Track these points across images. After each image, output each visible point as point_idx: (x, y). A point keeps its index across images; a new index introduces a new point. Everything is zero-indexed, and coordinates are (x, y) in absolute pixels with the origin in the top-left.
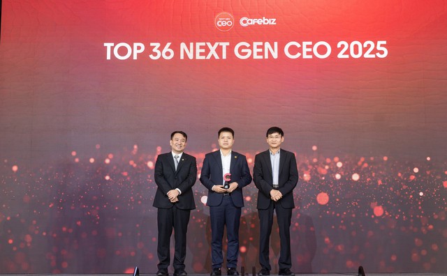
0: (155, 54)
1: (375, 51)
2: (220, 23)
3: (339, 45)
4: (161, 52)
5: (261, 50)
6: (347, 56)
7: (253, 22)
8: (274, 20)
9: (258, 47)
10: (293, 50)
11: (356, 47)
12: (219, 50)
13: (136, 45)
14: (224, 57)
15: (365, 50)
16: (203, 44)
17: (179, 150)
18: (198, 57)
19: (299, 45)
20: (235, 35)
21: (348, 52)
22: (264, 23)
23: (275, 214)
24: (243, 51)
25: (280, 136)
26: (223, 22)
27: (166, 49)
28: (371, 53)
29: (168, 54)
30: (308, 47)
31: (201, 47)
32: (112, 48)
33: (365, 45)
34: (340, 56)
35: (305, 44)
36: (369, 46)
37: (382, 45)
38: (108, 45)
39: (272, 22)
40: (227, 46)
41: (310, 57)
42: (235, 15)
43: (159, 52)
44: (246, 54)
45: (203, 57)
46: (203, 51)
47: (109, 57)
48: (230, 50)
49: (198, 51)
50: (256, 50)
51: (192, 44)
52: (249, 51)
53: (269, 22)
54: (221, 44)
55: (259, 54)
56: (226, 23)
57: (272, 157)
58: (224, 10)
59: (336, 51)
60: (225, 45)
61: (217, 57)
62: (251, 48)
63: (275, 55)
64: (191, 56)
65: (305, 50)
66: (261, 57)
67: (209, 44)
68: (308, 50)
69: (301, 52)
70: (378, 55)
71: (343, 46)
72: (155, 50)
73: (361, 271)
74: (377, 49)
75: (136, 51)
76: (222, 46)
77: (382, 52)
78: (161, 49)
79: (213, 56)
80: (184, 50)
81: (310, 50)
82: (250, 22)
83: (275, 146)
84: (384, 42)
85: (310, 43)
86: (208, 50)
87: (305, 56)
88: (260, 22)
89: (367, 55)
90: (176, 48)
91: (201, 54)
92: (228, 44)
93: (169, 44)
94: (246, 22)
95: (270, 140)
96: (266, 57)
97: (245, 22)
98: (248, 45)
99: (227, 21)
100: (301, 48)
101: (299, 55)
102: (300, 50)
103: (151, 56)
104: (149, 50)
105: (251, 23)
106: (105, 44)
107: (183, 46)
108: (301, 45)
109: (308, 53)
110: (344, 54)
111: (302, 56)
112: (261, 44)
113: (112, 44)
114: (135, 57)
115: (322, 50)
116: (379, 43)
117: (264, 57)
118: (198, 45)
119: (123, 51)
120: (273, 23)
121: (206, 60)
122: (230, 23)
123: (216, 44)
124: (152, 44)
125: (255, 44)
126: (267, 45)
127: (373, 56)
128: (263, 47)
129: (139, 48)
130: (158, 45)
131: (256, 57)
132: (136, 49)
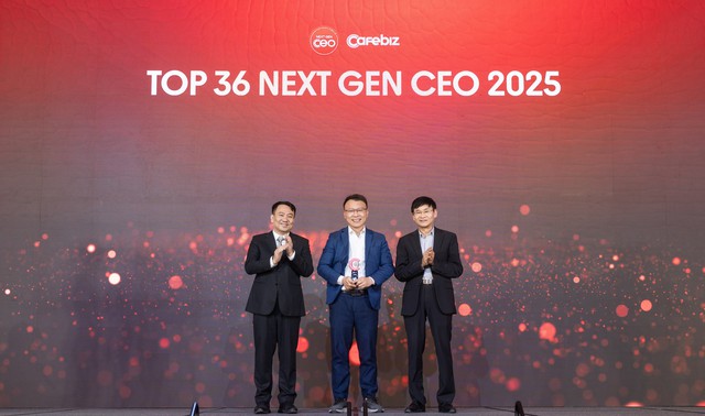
0: (222, 88)
1: (542, 86)
2: (318, 43)
3: (490, 77)
4: (232, 85)
5: (377, 83)
6: (502, 93)
7: (366, 41)
8: (397, 39)
9: (374, 78)
10: (424, 83)
11: (515, 79)
12: (316, 82)
13: (194, 74)
14: (324, 93)
15: (528, 84)
16: (293, 73)
17: (285, 229)
18: (285, 92)
19: (432, 77)
20: (339, 60)
21: (503, 87)
22: (382, 44)
23: (427, 323)
24: (352, 83)
25: (431, 208)
26: (321, 42)
27: (239, 80)
28: (537, 89)
29: (241, 87)
30: (445, 78)
31: (290, 78)
32: (159, 78)
33: (528, 77)
34: (493, 92)
35: (441, 74)
36: (534, 78)
37: (552, 78)
38: (154, 74)
39: (394, 41)
40: (327, 77)
41: (449, 93)
42: (339, 30)
43: (227, 85)
44: (355, 88)
45: (293, 93)
46: (293, 83)
47: (154, 92)
48: (332, 81)
49: (286, 83)
50: (370, 83)
51: (276, 74)
52: (360, 84)
53: (389, 41)
54: (319, 73)
55: (374, 88)
56: (327, 43)
57: (422, 240)
58: (324, 24)
59: (486, 85)
60: (324, 75)
61: (313, 92)
62: (363, 79)
63: (398, 91)
64: (275, 91)
65: (441, 83)
66: (377, 93)
67: (301, 74)
68: (446, 83)
69: (436, 87)
70: (547, 91)
71: (496, 78)
72: (222, 82)
73: (518, 408)
74: (545, 83)
75: (194, 84)
76: (320, 77)
77: (552, 88)
78: (231, 80)
79: (307, 91)
80: (265, 83)
81: (448, 83)
82: (361, 41)
83: (425, 224)
84: (556, 73)
85: (449, 73)
86: (299, 83)
87: (441, 93)
88: (375, 41)
89: (531, 92)
90: (253, 78)
91: (290, 88)
92: (329, 73)
93: (242, 73)
94: (356, 41)
95: (417, 216)
96: (385, 93)
97: (354, 41)
98: (358, 75)
99: (328, 40)
100: (436, 80)
101: (432, 90)
102: (434, 83)
103: (217, 91)
104: (213, 81)
105: (363, 44)
106: (149, 73)
107: (263, 75)
108: (436, 75)
109: (446, 88)
110: (497, 90)
111: (436, 92)
112: (377, 73)
113: (160, 73)
114: (193, 92)
115: (465, 84)
116: (549, 74)
117: (381, 92)
118: (286, 74)
119: (175, 82)
120: (395, 44)
121: (296, 96)
122: (331, 43)
123: (312, 74)
124: (218, 73)
125: (369, 74)
126: (387, 75)
127: (540, 93)
128: (379, 78)
129: (199, 78)
130: (226, 74)
131: (370, 93)
132: (195, 81)
